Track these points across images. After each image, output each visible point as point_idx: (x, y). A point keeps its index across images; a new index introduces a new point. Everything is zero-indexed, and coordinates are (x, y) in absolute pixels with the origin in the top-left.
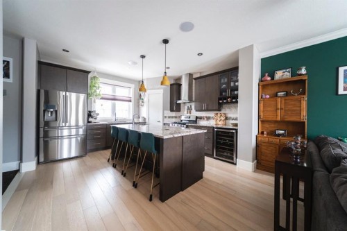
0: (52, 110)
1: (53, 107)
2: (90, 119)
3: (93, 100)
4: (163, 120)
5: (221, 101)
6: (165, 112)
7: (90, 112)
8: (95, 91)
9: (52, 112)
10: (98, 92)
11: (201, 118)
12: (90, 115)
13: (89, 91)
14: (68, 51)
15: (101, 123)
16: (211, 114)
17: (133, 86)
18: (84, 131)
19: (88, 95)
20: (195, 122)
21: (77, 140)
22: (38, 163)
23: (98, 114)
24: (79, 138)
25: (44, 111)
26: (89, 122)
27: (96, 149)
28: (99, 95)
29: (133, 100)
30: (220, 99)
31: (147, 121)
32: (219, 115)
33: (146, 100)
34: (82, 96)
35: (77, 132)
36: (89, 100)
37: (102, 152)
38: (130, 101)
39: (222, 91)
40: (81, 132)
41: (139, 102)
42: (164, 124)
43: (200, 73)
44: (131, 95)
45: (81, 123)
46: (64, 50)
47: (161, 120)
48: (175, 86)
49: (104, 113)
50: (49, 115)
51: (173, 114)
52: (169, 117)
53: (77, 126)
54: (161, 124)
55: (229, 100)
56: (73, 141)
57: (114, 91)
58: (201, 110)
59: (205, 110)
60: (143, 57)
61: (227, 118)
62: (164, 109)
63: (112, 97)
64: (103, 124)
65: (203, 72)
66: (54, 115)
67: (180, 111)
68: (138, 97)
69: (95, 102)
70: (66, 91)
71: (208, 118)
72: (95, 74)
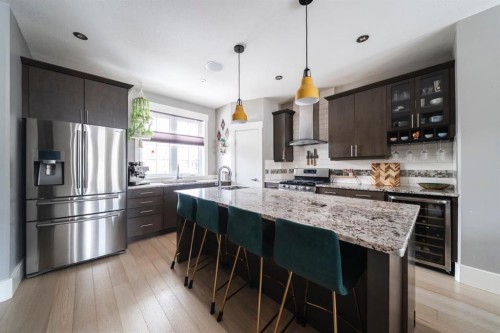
0: (53, 162)
1: (55, 155)
2: (133, 179)
3: (137, 143)
4: (264, 178)
5: (393, 139)
6: (267, 162)
7: (132, 164)
8: (141, 126)
9: (53, 167)
10: (146, 126)
11: (340, 173)
12: (131, 169)
13: (130, 126)
14: (85, 38)
15: (152, 185)
16: (365, 165)
17: (205, 117)
18: (120, 203)
19: (128, 134)
20: (326, 180)
21: (108, 222)
22: (25, 276)
23: (147, 169)
24: (113, 218)
25: (37, 165)
26: (131, 184)
27: (145, 236)
28: (149, 132)
29: (206, 142)
30: (391, 135)
31: (233, 179)
32: (383, 167)
33: (229, 141)
34: (118, 133)
35: (110, 204)
36: (130, 142)
37: (154, 240)
38: (202, 144)
39: (395, 118)
40: (116, 204)
41: (216, 147)
42: (266, 185)
43: (336, 88)
44: (203, 134)
45: (116, 188)
46: (76, 34)
47: (260, 178)
48: (283, 116)
49: (158, 167)
50: (48, 172)
51: (279, 166)
52: (273, 172)
53: (109, 194)
54: (260, 185)
55: (416, 135)
56: (103, 222)
57: (174, 126)
58: (346, 157)
59: (354, 158)
60: (239, 49)
61: (402, 173)
62: (264, 158)
63: (171, 137)
64: (157, 188)
65: (342, 86)
66: (59, 172)
67: (292, 160)
68: (214, 136)
69: (140, 145)
70: (84, 122)
71: (357, 173)
72: (141, 94)
